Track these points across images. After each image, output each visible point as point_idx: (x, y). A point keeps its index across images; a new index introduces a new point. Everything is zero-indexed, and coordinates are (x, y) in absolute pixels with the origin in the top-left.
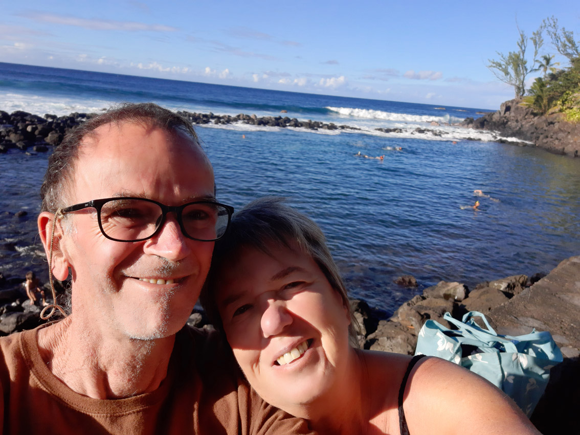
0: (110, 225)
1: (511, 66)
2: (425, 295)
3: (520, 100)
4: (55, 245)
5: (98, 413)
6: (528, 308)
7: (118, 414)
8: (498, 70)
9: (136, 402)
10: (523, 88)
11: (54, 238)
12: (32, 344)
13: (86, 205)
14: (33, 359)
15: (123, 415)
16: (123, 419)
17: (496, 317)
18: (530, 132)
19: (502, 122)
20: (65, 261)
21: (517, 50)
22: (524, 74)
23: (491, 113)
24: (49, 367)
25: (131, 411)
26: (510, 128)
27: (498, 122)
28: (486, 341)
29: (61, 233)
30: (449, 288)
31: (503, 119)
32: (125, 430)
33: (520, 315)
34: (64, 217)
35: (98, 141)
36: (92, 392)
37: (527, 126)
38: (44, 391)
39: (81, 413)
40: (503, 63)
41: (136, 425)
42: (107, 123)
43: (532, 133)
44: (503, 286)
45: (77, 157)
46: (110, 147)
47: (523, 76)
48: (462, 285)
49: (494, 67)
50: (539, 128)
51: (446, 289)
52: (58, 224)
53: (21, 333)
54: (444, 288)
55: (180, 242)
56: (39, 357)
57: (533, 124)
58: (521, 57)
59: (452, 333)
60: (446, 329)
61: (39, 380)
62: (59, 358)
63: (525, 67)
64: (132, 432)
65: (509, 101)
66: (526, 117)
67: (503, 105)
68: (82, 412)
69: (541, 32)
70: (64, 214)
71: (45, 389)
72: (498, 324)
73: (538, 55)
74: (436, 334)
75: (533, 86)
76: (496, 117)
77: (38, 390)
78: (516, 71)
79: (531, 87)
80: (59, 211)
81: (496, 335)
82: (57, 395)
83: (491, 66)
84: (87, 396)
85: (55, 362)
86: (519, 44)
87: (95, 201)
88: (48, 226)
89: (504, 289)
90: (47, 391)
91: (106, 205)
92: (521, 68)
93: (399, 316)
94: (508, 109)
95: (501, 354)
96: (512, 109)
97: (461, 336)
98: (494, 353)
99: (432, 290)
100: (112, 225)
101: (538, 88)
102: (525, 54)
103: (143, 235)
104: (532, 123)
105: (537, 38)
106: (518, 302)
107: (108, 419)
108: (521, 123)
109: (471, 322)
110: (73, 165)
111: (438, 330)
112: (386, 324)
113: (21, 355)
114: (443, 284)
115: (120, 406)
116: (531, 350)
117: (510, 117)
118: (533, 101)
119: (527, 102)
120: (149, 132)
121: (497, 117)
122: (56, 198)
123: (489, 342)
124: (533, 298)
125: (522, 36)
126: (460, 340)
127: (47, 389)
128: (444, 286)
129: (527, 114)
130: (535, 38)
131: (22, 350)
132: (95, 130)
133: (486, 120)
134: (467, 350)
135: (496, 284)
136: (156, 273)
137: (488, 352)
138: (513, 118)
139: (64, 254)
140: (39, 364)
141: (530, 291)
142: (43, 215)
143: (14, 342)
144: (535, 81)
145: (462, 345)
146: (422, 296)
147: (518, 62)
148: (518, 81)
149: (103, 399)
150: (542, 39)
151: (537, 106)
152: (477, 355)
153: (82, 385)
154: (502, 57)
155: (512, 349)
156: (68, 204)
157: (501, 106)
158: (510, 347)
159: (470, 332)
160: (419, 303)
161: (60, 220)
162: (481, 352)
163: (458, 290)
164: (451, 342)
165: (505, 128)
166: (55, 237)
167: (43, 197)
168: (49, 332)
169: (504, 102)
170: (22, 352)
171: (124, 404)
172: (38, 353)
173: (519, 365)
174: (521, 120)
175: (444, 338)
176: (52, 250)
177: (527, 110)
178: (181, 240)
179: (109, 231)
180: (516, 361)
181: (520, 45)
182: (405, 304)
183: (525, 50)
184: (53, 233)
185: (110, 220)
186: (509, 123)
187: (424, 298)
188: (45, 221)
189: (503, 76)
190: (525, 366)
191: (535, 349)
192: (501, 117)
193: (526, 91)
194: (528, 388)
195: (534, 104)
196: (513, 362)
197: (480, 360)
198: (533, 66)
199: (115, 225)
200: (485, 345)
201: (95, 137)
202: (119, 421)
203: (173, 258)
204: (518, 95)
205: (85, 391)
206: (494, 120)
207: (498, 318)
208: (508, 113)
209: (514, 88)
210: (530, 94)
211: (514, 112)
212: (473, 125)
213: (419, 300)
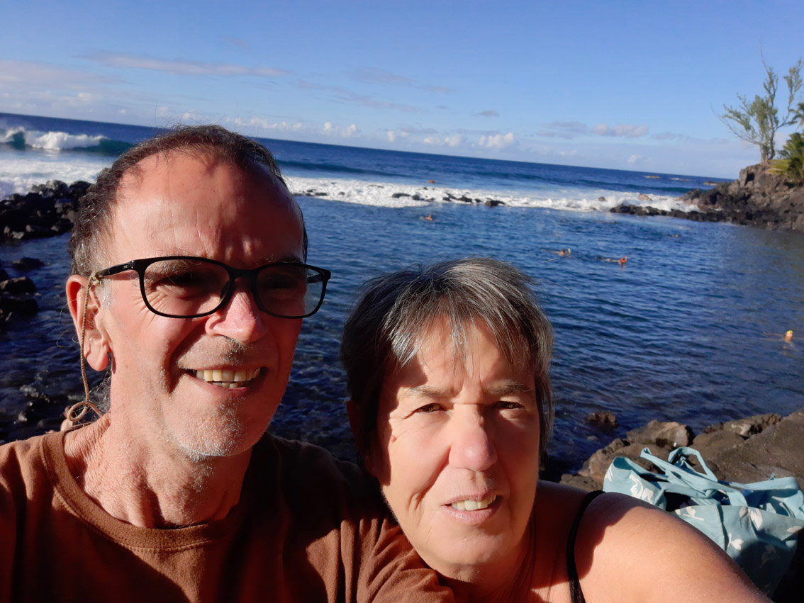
0: (158, 296)
1: (755, 117)
2: (629, 439)
3: (768, 165)
4: (88, 322)
5: (144, 546)
6: (773, 453)
7: (170, 549)
8: (736, 122)
9: (195, 534)
10: (772, 147)
11: (88, 311)
12: (56, 451)
13: (125, 267)
14: (57, 471)
15: (177, 551)
16: (176, 556)
17: (724, 463)
18: (784, 210)
19: (743, 195)
20: (104, 345)
21: (764, 95)
22: (773, 129)
23: (727, 183)
24: (80, 483)
25: (188, 546)
26: (754, 205)
27: (737, 196)
28: (701, 489)
29: (97, 306)
30: (664, 430)
31: (744, 191)
32: (179, 572)
33: (759, 462)
34: (99, 283)
35: (142, 180)
36: (135, 519)
37: (779, 201)
38: (71, 514)
39: (120, 546)
40: (743, 112)
41: (195, 565)
42: (153, 153)
43: (787, 212)
44: (744, 429)
45: (115, 202)
46: (157, 189)
47: (771, 130)
48: (683, 427)
49: (731, 118)
50: (796, 204)
51: (660, 432)
52: (91, 293)
53: (43, 436)
54: (656, 430)
55: (253, 318)
56: (66, 469)
57: (787, 199)
58: (770, 104)
59: (652, 476)
60: (643, 471)
61: (65, 500)
62: (93, 472)
63: (775, 118)
64: (188, 574)
65: (752, 167)
66: (777, 189)
67: (743, 171)
68: (122, 544)
69: (799, 70)
70: (99, 279)
71: (72, 512)
72: (727, 473)
73: (793, 102)
74: (628, 477)
75: (787, 146)
76: (733, 189)
77: (63, 512)
78: (762, 124)
79: (785, 147)
80: (93, 275)
81: (716, 480)
82: (89, 520)
83: (726, 116)
84: (130, 524)
85: (88, 476)
86: (765, 87)
87: (137, 262)
88: (80, 294)
89: (745, 433)
90: (75, 514)
91: (151, 268)
92: (769, 120)
93: (590, 467)
94: (750, 177)
95: (724, 507)
96: (757, 178)
97: (666, 481)
98: (712, 506)
99: (640, 433)
100: (161, 295)
101: (794, 147)
102: (775, 101)
103: (205, 308)
104: (785, 197)
105: (794, 77)
106: (758, 444)
107: (156, 555)
108: (770, 198)
109: (681, 463)
110: (109, 212)
111: (632, 471)
112: (571, 480)
113: (43, 465)
114: (655, 424)
115: (174, 538)
116: (769, 506)
117: (754, 188)
118: (787, 166)
119: (777, 167)
120: (210, 169)
121: (735, 189)
122: (89, 257)
123: (705, 491)
124: (780, 439)
125: (770, 75)
126: (664, 486)
127: (75, 511)
128: (657, 427)
129: (778, 185)
130: (791, 77)
131: (43, 459)
132: (139, 163)
133: (718, 193)
134: (674, 501)
135: (733, 426)
136: (223, 361)
137: (703, 504)
138: (758, 190)
139: (103, 336)
140: (66, 479)
141: (776, 428)
142: (74, 279)
143: (33, 447)
144: (790, 138)
145: (666, 494)
146: (624, 440)
147: (765, 111)
148: (764, 138)
149: (151, 528)
150: (799, 79)
151: (793, 172)
152: (688, 508)
153: (121, 507)
154: (744, 103)
155: (740, 501)
156: (106, 265)
157: (740, 173)
158: (737, 499)
159: (678, 476)
160: (620, 450)
161: (93, 287)
162: (693, 504)
163: (678, 433)
164: (651, 489)
165: (746, 203)
166: (90, 310)
167: (72, 255)
168: (78, 435)
169: (744, 167)
170: (44, 462)
171: (179, 535)
172: (64, 464)
173: (750, 525)
174: (770, 193)
175: (640, 483)
176: (85, 328)
177: (778, 178)
178: (254, 315)
179: (158, 304)
180: (745, 518)
181: (768, 87)
182: (600, 451)
183: (774, 95)
184: (86, 305)
185: (159, 288)
186: (753, 197)
187: (627, 444)
188: (75, 287)
189: (742, 132)
190: (758, 526)
191: (776, 504)
192: (741, 189)
193: (776, 153)
194: (764, 559)
195: (789, 170)
196: (741, 519)
197: (693, 517)
198: (787, 118)
199: (165, 296)
200: (700, 495)
201: (139, 173)
202: (171, 559)
203: (243, 339)
204: (764, 158)
205: (126, 515)
206: (730, 193)
207: (728, 465)
208: (750, 183)
209: (758, 147)
210: (783, 157)
211: (759, 181)
212: (700, 199)
213: (619, 446)
